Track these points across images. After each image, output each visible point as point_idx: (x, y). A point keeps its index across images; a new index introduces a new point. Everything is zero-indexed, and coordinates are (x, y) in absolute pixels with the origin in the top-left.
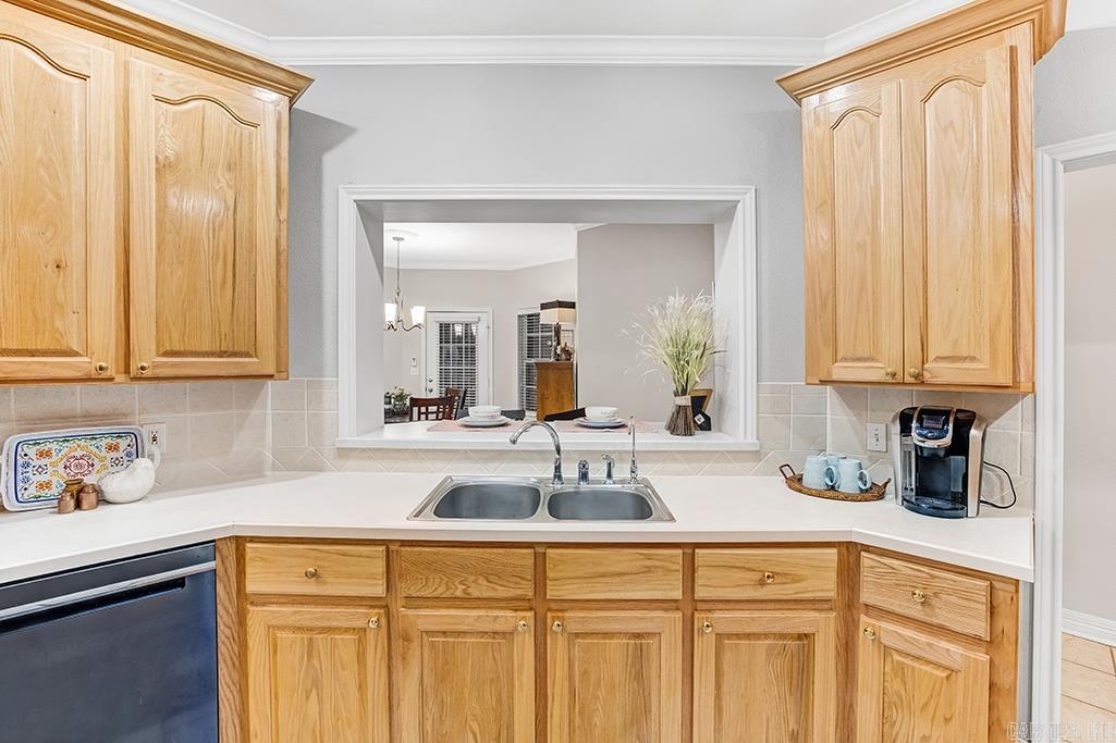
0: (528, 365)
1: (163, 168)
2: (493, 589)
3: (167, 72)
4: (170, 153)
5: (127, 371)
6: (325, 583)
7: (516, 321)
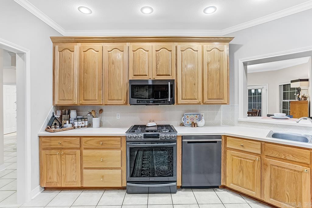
0: (283, 102)
1: (208, 64)
2: (295, 159)
3: (208, 46)
4: (209, 61)
5: (203, 103)
6: (245, 148)
7: (279, 87)
